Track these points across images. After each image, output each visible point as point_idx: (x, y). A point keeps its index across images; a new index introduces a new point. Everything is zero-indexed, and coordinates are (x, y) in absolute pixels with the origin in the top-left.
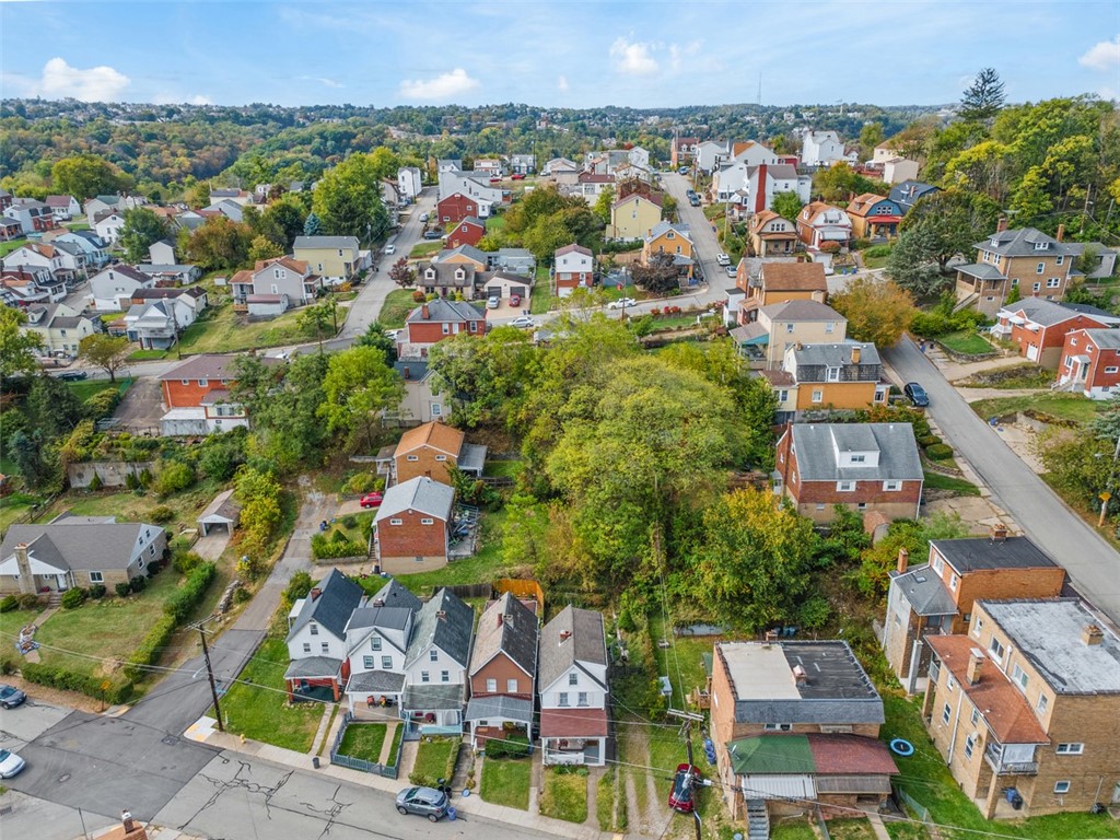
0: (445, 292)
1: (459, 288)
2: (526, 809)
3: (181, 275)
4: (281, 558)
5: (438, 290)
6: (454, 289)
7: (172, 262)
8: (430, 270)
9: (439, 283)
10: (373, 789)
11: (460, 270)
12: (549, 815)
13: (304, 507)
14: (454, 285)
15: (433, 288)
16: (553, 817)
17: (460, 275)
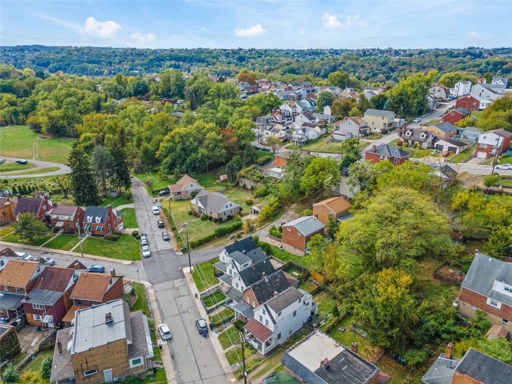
0: (413, 143)
1: (421, 143)
2: (224, 350)
3: (328, 119)
4: (261, 230)
5: (410, 142)
6: (418, 143)
7: (330, 115)
8: (409, 131)
9: (411, 138)
10: (199, 313)
11: (423, 134)
12: (226, 356)
13: (285, 215)
14: (418, 140)
15: (408, 140)
16: (227, 358)
17: (423, 136)
